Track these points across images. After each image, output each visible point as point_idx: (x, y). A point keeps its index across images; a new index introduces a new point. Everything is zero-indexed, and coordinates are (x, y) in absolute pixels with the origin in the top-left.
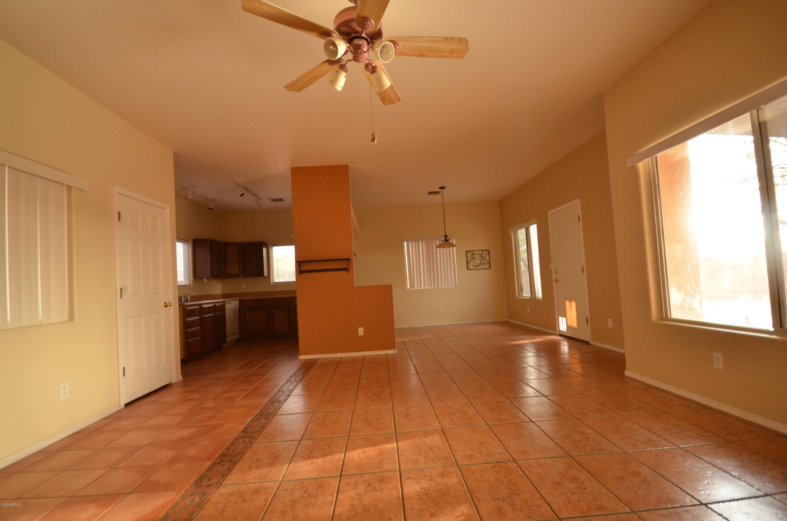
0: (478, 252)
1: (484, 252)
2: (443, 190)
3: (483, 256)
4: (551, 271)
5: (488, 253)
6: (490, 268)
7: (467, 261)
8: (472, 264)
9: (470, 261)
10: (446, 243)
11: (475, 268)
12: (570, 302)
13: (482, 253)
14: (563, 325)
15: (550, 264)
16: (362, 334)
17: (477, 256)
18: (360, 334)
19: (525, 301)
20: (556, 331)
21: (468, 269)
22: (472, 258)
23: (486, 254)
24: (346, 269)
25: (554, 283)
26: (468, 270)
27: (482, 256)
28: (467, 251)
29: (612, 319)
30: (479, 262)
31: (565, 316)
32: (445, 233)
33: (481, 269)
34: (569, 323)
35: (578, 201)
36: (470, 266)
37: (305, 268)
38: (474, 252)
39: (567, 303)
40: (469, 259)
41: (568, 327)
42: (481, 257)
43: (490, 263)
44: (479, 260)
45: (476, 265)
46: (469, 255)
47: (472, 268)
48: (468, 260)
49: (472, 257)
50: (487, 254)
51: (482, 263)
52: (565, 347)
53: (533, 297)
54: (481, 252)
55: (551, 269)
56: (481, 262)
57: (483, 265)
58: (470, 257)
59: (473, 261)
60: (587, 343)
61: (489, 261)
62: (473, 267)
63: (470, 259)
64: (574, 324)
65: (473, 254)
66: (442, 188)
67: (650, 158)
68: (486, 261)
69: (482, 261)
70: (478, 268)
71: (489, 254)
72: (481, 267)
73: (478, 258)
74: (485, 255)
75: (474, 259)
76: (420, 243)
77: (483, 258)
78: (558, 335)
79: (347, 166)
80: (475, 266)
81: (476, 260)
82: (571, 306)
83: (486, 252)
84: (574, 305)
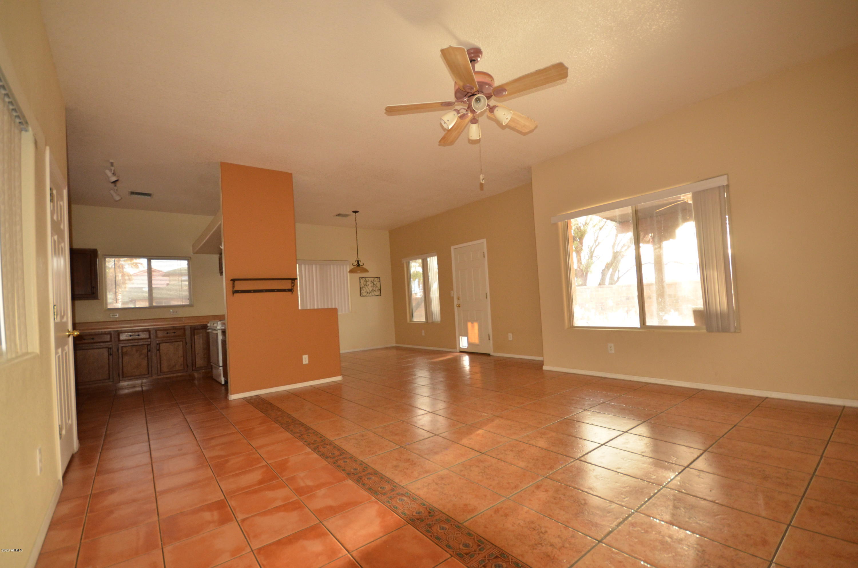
0: (370, 279)
1: (376, 279)
2: (357, 214)
3: (375, 283)
4: (453, 297)
5: (379, 280)
6: (381, 295)
7: (360, 288)
8: (365, 290)
9: (363, 287)
11: (368, 295)
12: (472, 323)
13: (374, 280)
14: (464, 343)
15: (452, 292)
16: (307, 362)
17: (369, 283)
18: (304, 363)
19: (419, 325)
20: (456, 348)
21: (362, 295)
22: (365, 285)
23: (377, 281)
24: (290, 290)
25: (456, 309)
26: (361, 296)
27: (374, 283)
28: (360, 278)
29: (512, 334)
30: (371, 289)
31: (466, 334)
32: (358, 258)
33: (373, 296)
34: (470, 341)
35: (484, 241)
36: (363, 293)
37: (239, 286)
38: (367, 279)
39: (469, 324)
40: (362, 285)
41: (469, 344)
42: (372, 284)
43: (380, 290)
44: (371, 287)
45: (368, 291)
46: (362, 281)
47: (364, 294)
48: (361, 287)
49: (365, 283)
50: (378, 282)
51: (374, 290)
52: (466, 360)
53: (430, 321)
54: (372, 279)
55: (452, 296)
56: (373, 289)
57: (375, 292)
58: (363, 283)
59: (366, 287)
60: (489, 355)
61: (380, 288)
62: (366, 293)
63: (363, 286)
64: (476, 340)
65: (366, 281)
66: (355, 212)
67: (562, 222)
68: (377, 289)
69: (374, 288)
70: (370, 295)
71: (380, 282)
72: (373, 294)
73: (370, 285)
74: (377, 282)
75: (367, 286)
76: (314, 266)
77: (375, 285)
78: (458, 352)
79: (291, 175)
80: (367, 293)
81: (369, 287)
82: (473, 327)
83: (377, 280)
84: (476, 325)
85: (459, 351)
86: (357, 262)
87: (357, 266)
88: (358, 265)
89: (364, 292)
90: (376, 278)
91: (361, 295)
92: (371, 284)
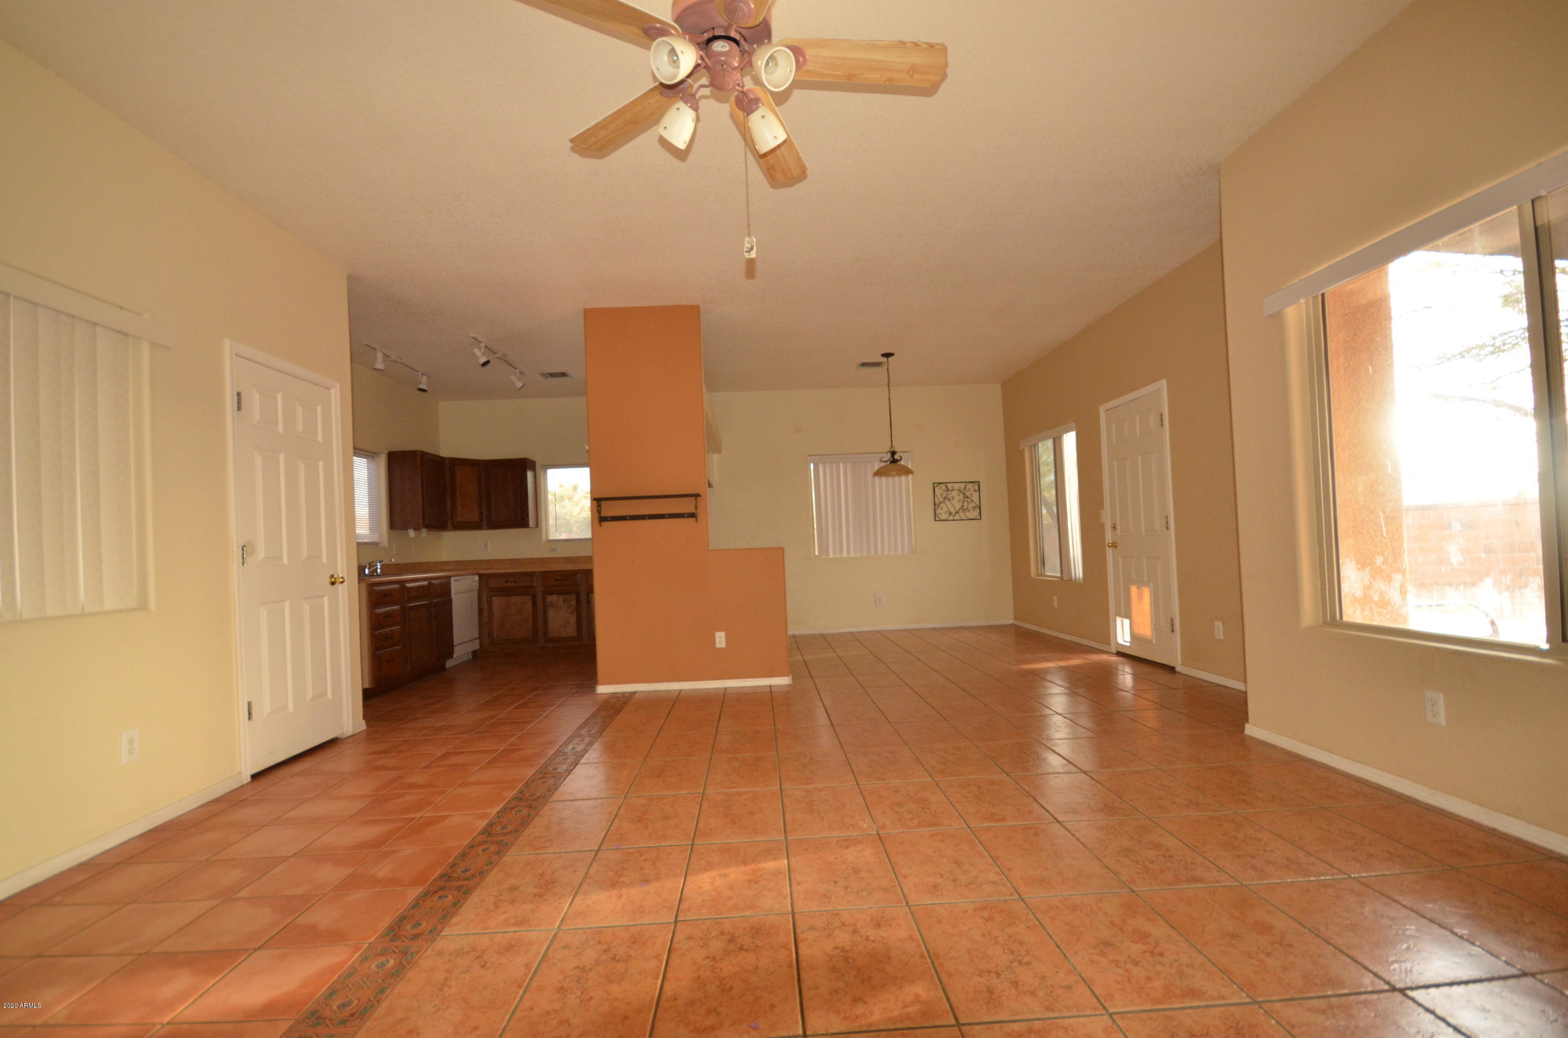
0: (956, 486)
2: (890, 359)
3: (968, 494)
4: (1103, 525)
5: (977, 488)
6: (980, 519)
7: (935, 504)
8: (945, 509)
9: (940, 503)
10: (893, 465)
11: (951, 518)
12: (1138, 588)
13: (965, 487)
14: (1123, 634)
15: (1102, 511)
16: (723, 645)
17: (954, 494)
18: (718, 645)
19: (1050, 584)
20: (1109, 644)
22: (945, 498)
23: (972, 489)
24: (692, 515)
25: (1109, 551)
26: (935, 520)
27: (964, 494)
28: (934, 483)
29: (1223, 624)
30: (958, 506)
31: (1128, 615)
32: (892, 446)
33: (962, 520)
34: (1136, 630)
35: (1164, 383)
36: (941, 514)
37: (609, 510)
38: (950, 486)
39: (1134, 590)
40: (939, 499)
41: (1134, 637)
42: (962, 496)
43: (980, 508)
44: (959, 501)
45: (953, 511)
46: (938, 491)
47: (944, 517)
48: (937, 501)
49: (944, 495)
50: (975, 491)
51: (965, 508)
52: (1126, 677)
53: (1065, 578)
54: (962, 486)
55: (1102, 521)
56: (963, 506)
57: (966, 512)
58: (942, 494)
59: (947, 502)
60: (1172, 669)
61: (978, 504)
62: (948, 514)
63: (941, 500)
64: (1146, 631)
65: (948, 490)
66: (888, 355)
67: (1310, 299)
68: (973, 505)
69: (966, 504)
70: (957, 517)
71: (979, 490)
72: (962, 515)
73: (957, 498)
74: (971, 492)
75: (949, 499)
76: (841, 465)
77: (968, 497)
78: (1112, 654)
79: (698, 307)
80: (950, 514)
81: (953, 502)
82: (1140, 596)
83: (973, 486)
84: (1146, 594)
85: (1115, 652)
86: (889, 455)
87: (891, 462)
88: (894, 461)
89: (942, 512)
90: (971, 485)
91: (936, 518)
92: (959, 495)
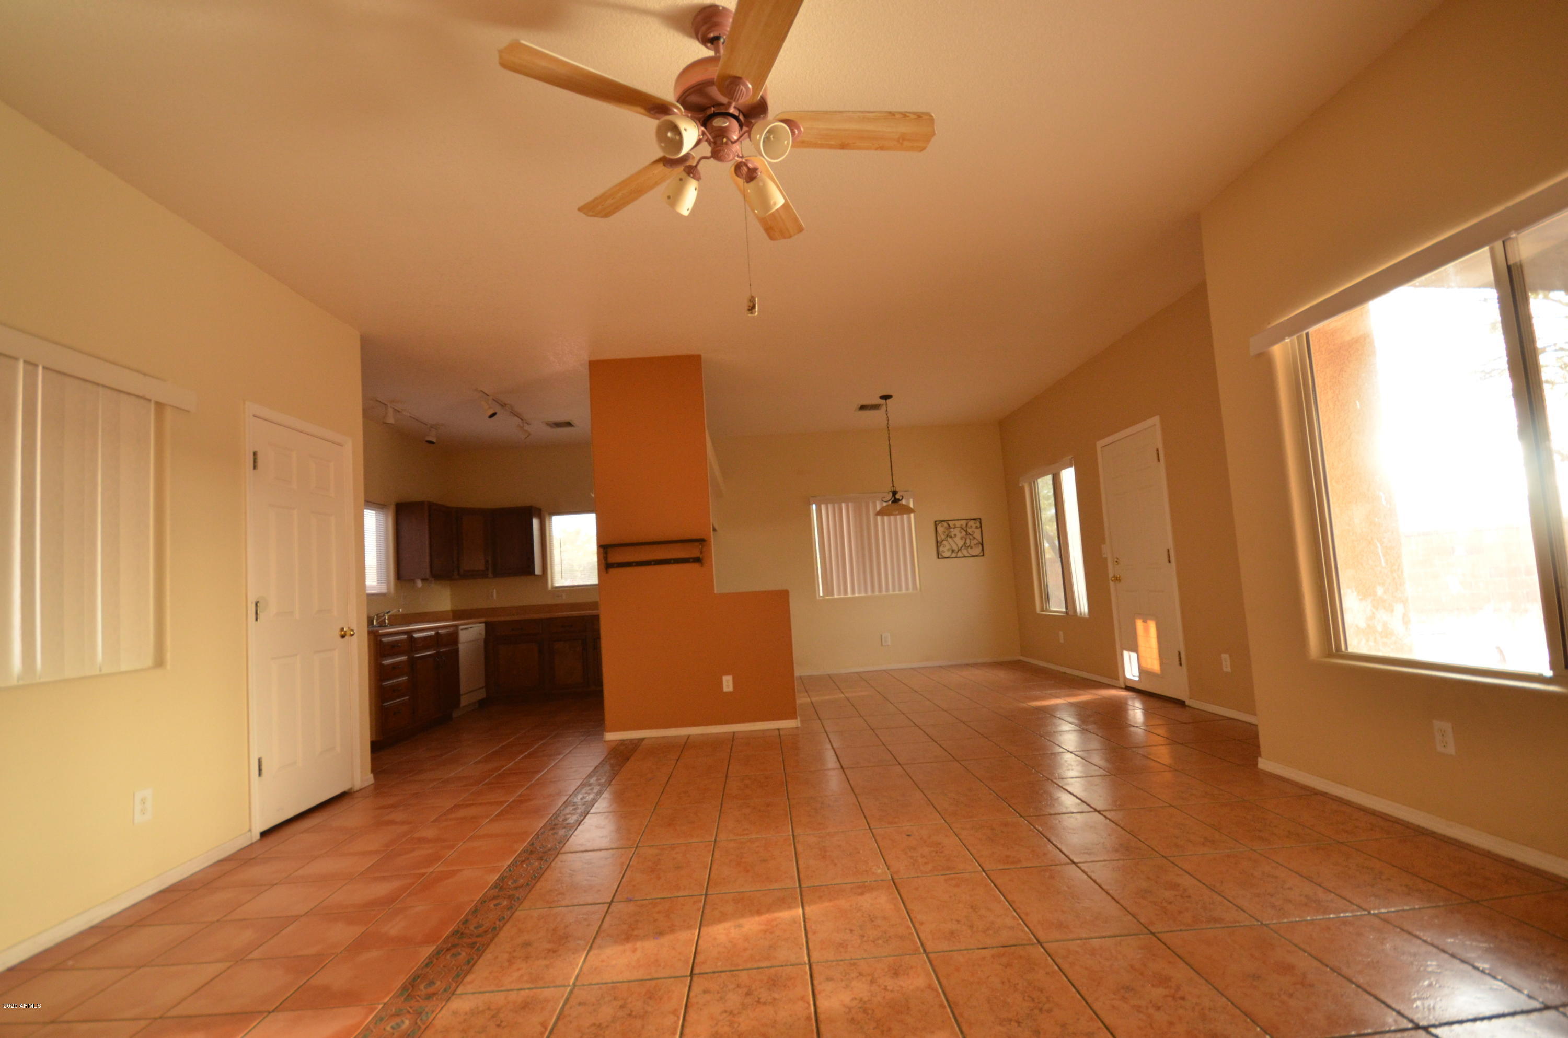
0: (958, 524)
1: (971, 523)
2: (889, 401)
3: (969, 531)
4: (1106, 559)
5: (978, 524)
6: (983, 555)
7: (937, 542)
8: (948, 547)
9: (943, 541)
10: (895, 505)
11: (954, 555)
12: (1145, 621)
13: (967, 524)
14: (1131, 668)
15: (1103, 546)
16: (731, 689)
17: (956, 531)
18: (725, 689)
19: (1055, 618)
20: (1117, 679)
21: (940, 557)
22: (947, 536)
23: (974, 526)
24: (697, 560)
25: (1112, 584)
26: (938, 558)
27: (966, 531)
28: (936, 522)
29: (1231, 656)
30: (961, 543)
31: (1134, 648)
32: (893, 486)
33: (965, 557)
34: (1143, 664)
35: (1156, 420)
36: (943, 552)
37: (616, 557)
38: (951, 523)
39: (1139, 624)
40: (941, 536)
41: (1142, 671)
42: (964, 533)
43: (982, 545)
44: (961, 538)
45: (956, 548)
46: (940, 529)
47: (947, 554)
48: (939, 539)
49: (946, 533)
50: (977, 528)
51: (968, 545)
52: (1136, 712)
53: (1071, 613)
54: (964, 523)
55: (1104, 556)
56: (965, 543)
57: (969, 549)
58: (944, 532)
59: (949, 540)
60: (1181, 704)
61: (980, 540)
62: (950, 552)
63: (943, 537)
64: (1154, 665)
65: (949, 527)
66: (886, 397)
67: (1295, 337)
68: (974, 542)
69: (968, 541)
70: (960, 554)
71: (981, 527)
72: (965, 552)
73: (959, 535)
74: (973, 529)
75: (951, 537)
76: (843, 505)
77: (970, 534)
78: (1122, 688)
79: (699, 357)
80: (953, 551)
81: (955, 539)
82: (1146, 630)
83: (975, 523)
84: (1152, 626)
85: (1124, 686)
86: (891, 494)
87: (892, 502)
88: (896, 501)
89: (945, 549)
90: (973, 521)
91: (939, 555)
92: (961, 533)
